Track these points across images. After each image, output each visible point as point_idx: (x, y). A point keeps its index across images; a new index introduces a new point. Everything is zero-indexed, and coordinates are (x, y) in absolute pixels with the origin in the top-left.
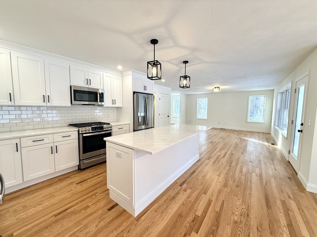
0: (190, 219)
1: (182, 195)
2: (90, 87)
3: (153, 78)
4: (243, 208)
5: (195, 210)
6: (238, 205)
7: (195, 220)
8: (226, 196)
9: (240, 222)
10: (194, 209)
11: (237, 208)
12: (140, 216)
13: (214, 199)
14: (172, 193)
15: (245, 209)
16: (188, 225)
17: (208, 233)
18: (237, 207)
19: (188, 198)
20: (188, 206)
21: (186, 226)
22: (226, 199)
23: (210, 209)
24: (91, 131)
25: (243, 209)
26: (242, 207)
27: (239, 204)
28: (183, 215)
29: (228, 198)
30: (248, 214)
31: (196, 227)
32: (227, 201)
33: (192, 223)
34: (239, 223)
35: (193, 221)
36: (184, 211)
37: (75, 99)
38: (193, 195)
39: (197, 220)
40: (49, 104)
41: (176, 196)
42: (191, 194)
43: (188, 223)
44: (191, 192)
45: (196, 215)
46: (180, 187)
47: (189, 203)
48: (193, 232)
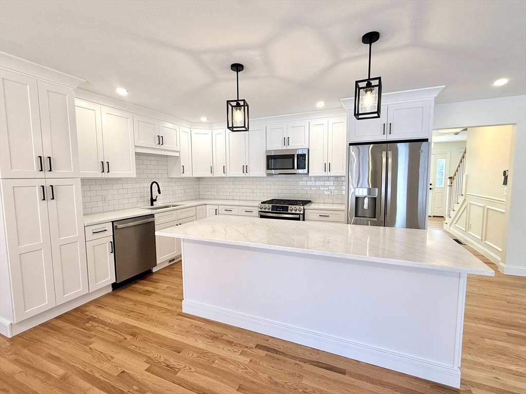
0: (172, 361)
1: (229, 350)
2: (289, 148)
3: (234, 129)
5: (190, 369)
7: (170, 368)
10: (191, 367)
12: (186, 316)
14: (231, 336)
16: (162, 359)
17: (142, 384)
19: (220, 358)
20: (199, 358)
21: (160, 358)
24: (270, 211)
28: (181, 353)
31: (156, 369)
33: (163, 364)
35: (168, 366)
36: (189, 354)
37: (268, 168)
38: (233, 367)
39: (168, 371)
40: (247, 175)
41: (225, 342)
42: (236, 363)
43: (166, 360)
44: (241, 363)
45: (180, 370)
46: (252, 345)
47: (209, 360)
48: (148, 365)
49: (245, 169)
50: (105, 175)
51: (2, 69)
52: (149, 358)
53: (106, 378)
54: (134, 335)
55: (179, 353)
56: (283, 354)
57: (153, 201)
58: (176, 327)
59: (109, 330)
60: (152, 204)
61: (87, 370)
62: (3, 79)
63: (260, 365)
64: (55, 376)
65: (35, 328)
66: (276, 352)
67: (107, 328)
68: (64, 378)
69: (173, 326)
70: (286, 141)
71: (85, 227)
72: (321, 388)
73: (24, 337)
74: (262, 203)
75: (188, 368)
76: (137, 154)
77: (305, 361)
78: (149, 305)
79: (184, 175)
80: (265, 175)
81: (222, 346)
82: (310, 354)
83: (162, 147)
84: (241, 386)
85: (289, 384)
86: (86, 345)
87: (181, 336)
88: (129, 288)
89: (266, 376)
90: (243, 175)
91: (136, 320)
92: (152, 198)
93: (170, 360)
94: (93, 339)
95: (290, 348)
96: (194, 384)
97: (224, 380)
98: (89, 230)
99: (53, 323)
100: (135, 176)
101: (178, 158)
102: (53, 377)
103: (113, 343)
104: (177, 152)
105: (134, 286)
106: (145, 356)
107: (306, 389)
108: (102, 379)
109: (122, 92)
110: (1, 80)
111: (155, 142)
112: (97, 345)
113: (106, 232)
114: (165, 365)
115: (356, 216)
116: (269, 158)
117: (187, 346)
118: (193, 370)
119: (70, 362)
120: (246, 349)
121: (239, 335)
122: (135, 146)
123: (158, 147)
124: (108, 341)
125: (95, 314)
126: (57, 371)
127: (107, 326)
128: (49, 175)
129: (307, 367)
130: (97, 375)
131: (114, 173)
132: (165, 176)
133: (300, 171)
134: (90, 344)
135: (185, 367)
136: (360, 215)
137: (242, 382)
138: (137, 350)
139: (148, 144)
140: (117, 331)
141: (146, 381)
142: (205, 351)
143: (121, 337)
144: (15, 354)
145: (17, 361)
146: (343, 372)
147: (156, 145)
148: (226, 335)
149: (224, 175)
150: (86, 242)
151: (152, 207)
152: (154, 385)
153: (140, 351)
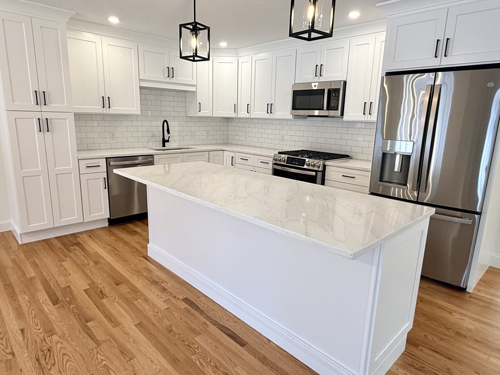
1: (158, 295)
4: (54, 365)
6: (67, 362)
7: (102, 294)
8: (104, 358)
9: (45, 339)
11: (64, 354)
13: (115, 331)
14: (170, 285)
15: (49, 367)
16: (101, 286)
17: (74, 298)
18: (66, 358)
19: (144, 298)
20: (129, 294)
21: (101, 284)
22: (98, 352)
23: (101, 316)
24: (285, 163)
25: (53, 362)
26: (56, 365)
27: (68, 366)
29: (97, 358)
30: (39, 363)
31: (91, 291)
32: (93, 350)
34: (46, 337)
35: (101, 292)
37: (294, 108)
38: (148, 308)
39: (99, 295)
40: (272, 116)
41: (160, 288)
42: (154, 306)
43: (104, 287)
44: (157, 307)
45: (107, 297)
46: (181, 297)
47: (134, 297)
48: (88, 287)
49: (270, 108)
50: (106, 111)
51: (2, 11)
52: (93, 282)
53: (55, 287)
54: (96, 263)
55: (117, 285)
56: (202, 312)
57: (164, 141)
58: (132, 265)
59: (83, 255)
60: (164, 146)
61: (48, 279)
62: (3, 20)
63: (172, 315)
64: (27, 275)
65: (39, 241)
66: (197, 308)
67: (83, 253)
68: (32, 279)
69: (131, 264)
70: (319, 70)
71: (78, 160)
72: (206, 348)
73: (28, 246)
74: (280, 153)
75: (114, 298)
76: (141, 88)
77: (215, 323)
78: (126, 243)
79: (200, 114)
80: (291, 117)
81: (154, 291)
82: (227, 320)
83: (173, 80)
84: (141, 323)
85: (182, 335)
86: (60, 261)
87: (130, 274)
88: (123, 226)
89: (168, 323)
90: (268, 116)
91: (107, 253)
92: (164, 138)
93: (106, 289)
94: (68, 259)
95: (213, 310)
96: (108, 310)
97: (133, 315)
98: (83, 164)
99: (51, 241)
100: (139, 112)
101: (194, 93)
102: (26, 276)
103: (78, 265)
104: (194, 86)
105: (128, 225)
106: (91, 279)
107: (193, 344)
108: (53, 286)
109: (114, 20)
110: (1, 21)
111: (164, 75)
112: (67, 264)
113: (100, 168)
114: (100, 290)
115: (380, 181)
116: (296, 94)
117: (127, 282)
118: (117, 300)
119: (42, 270)
120: (172, 299)
121: (177, 286)
122: (140, 80)
123: (168, 80)
124: (75, 263)
125: (82, 241)
126: (31, 273)
127: (84, 252)
128: (44, 108)
129: (212, 329)
130: (51, 283)
131: (115, 109)
132: (183, 114)
133: (332, 113)
134: (63, 261)
135: (113, 296)
136: (386, 179)
137: (144, 321)
138: (90, 275)
139: (156, 77)
140: (87, 257)
141: (77, 297)
142: (138, 290)
143: (86, 262)
144: (16, 255)
145: (14, 261)
146: (242, 344)
147: (165, 78)
148: (167, 282)
149: (247, 116)
150: (80, 174)
151: (164, 148)
152: (81, 302)
153: (91, 277)
